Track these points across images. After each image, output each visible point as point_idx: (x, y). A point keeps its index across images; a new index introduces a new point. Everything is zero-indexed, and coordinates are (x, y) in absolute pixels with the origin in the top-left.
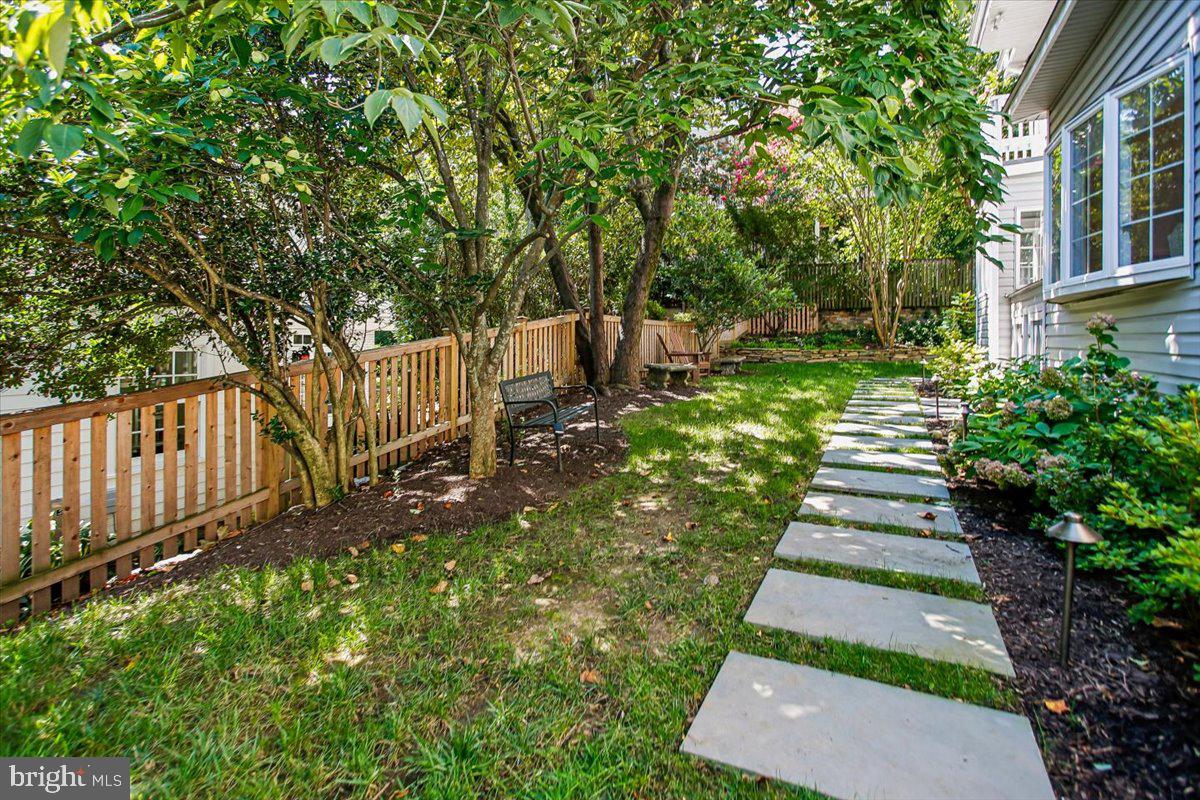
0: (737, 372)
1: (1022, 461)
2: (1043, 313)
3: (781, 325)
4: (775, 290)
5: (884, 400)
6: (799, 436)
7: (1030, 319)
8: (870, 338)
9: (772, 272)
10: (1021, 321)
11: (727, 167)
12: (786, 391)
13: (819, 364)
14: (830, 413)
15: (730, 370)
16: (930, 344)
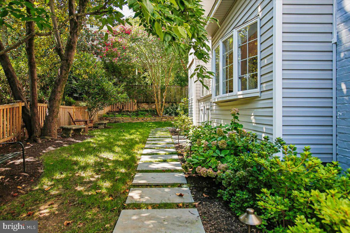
0: (105, 127)
1: (213, 167)
2: (210, 106)
3: (123, 108)
4: (120, 94)
5: (160, 137)
6: (128, 157)
7: (206, 108)
8: (154, 113)
9: (119, 87)
10: (203, 108)
11: (103, 45)
12: (124, 136)
13: (137, 122)
14: (141, 145)
15: (102, 127)
16: (173, 115)
